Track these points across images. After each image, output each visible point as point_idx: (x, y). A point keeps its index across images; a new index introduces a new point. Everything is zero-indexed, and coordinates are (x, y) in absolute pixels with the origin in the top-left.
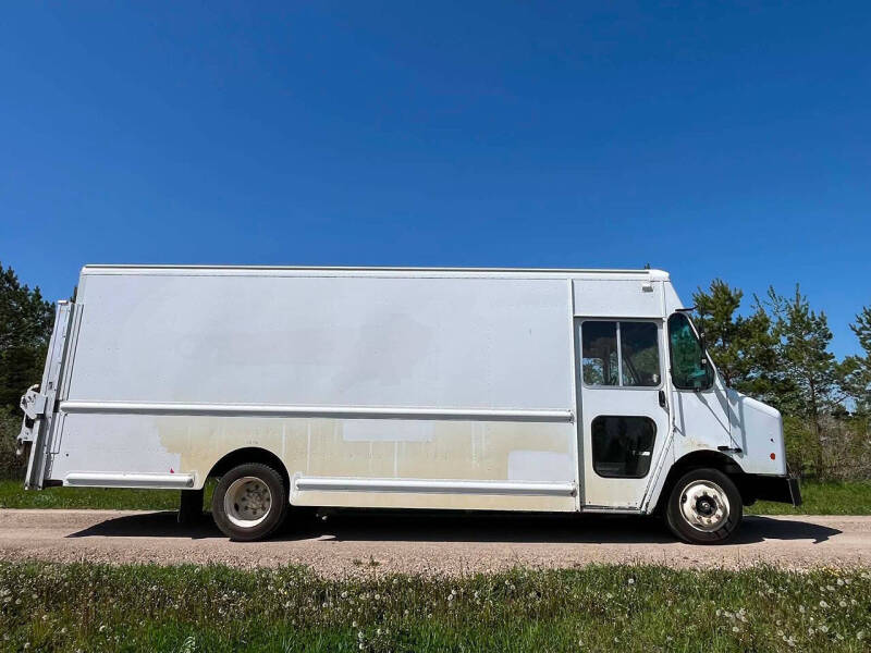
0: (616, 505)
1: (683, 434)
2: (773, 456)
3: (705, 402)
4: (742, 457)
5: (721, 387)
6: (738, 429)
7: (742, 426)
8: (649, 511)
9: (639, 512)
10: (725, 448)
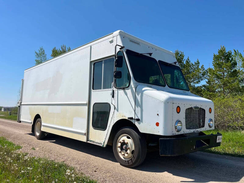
0: (97, 141)
1: (118, 111)
2: (157, 124)
3: (126, 94)
4: (139, 124)
5: (133, 86)
6: (139, 108)
7: (141, 107)
8: (105, 146)
9: (101, 145)
10: (132, 118)
